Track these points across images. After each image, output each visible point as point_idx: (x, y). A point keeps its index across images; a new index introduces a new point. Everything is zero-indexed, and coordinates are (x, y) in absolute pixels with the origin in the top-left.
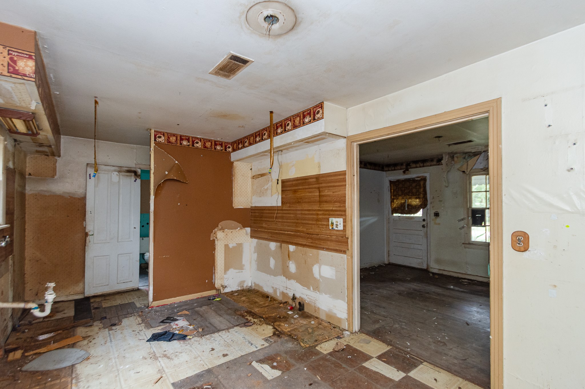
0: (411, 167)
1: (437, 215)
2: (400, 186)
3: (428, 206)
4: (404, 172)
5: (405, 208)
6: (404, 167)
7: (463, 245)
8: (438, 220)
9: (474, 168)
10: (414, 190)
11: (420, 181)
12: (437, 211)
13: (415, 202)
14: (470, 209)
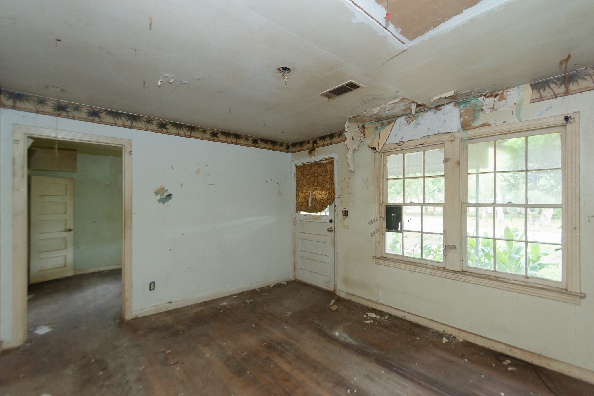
0: (318, 145)
1: (345, 213)
2: (306, 172)
3: (336, 201)
4: (310, 153)
5: (309, 204)
6: (311, 146)
7: (374, 260)
8: (347, 221)
9: (388, 143)
10: (320, 178)
11: (326, 164)
12: (346, 209)
13: (320, 195)
14: (384, 205)
